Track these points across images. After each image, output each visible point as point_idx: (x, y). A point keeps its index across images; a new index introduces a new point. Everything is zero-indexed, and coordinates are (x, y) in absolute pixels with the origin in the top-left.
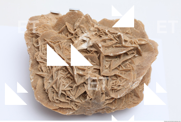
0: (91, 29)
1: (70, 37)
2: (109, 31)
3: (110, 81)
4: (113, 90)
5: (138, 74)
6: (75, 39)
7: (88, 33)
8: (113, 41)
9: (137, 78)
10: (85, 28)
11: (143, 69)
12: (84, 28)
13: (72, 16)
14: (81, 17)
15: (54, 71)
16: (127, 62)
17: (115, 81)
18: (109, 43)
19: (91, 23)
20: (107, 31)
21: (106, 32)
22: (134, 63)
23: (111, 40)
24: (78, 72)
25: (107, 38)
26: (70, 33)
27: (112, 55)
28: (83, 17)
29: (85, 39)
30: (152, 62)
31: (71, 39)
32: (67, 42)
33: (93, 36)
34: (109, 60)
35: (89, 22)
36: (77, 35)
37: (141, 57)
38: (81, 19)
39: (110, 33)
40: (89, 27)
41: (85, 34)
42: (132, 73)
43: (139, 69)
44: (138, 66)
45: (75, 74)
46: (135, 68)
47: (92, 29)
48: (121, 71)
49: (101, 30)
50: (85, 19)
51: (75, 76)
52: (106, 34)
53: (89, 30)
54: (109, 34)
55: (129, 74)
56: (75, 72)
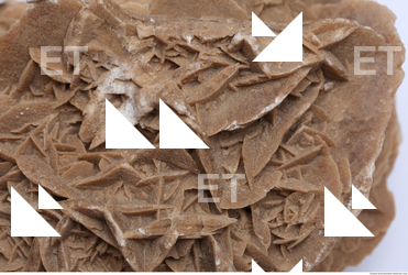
0: (131, 48)
1: (62, 97)
2: (196, 38)
3: (261, 217)
4: (279, 246)
5: (353, 156)
6: (83, 98)
7: (125, 65)
8: (224, 71)
9: (354, 174)
10: (108, 51)
11: (368, 131)
12: (101, 53)
13: (44, 20)
14: (78, 18)
15: (42, 252)
16: (303, 127)
17: (278, 210)
18: (213, 82)
19: (123, 24)
20: (189, 38)
21: (189, 44)
22: (325, 118)
23: (216, 66)
24: (131, 234)
25: (198, 66)
26: (59, 84)
27: (235, 125)
28: (85, 15)
29: (119, 89)
30: (393, 95)
31: (68, 104)
32: (58, 119)
33: (144, 69)
34: (232, 142)
35: (114, 25)
36: (86, 84)
37: (345, 86)
38: (81, 24)
39: (205, 43)
40: (120, 41)
41: (115, 73)
42: (331, 160)
43: (352, 134)
44: (344, 123)
45: (123, 243)
46: (336, 138)
47: (133, 45)
48: (287, 167)
49: (165, 40)
50: (94, 17)
51: (125, 252)
52: (192, 52)
53: (125, 54)
54: (203, 50)
55: (322, 166)
56: (122, 239)
